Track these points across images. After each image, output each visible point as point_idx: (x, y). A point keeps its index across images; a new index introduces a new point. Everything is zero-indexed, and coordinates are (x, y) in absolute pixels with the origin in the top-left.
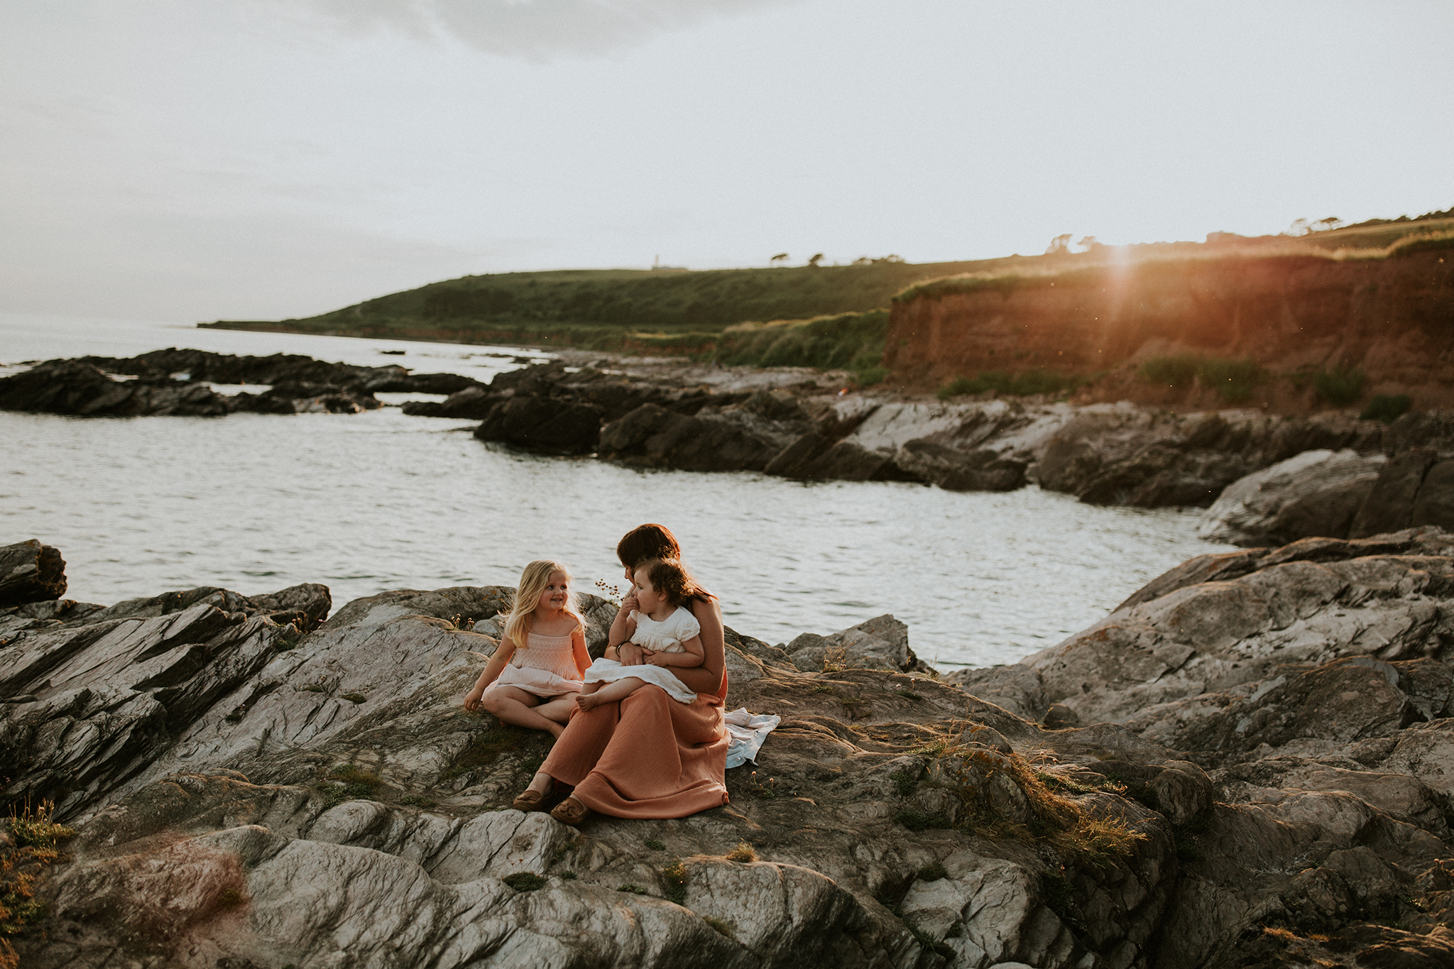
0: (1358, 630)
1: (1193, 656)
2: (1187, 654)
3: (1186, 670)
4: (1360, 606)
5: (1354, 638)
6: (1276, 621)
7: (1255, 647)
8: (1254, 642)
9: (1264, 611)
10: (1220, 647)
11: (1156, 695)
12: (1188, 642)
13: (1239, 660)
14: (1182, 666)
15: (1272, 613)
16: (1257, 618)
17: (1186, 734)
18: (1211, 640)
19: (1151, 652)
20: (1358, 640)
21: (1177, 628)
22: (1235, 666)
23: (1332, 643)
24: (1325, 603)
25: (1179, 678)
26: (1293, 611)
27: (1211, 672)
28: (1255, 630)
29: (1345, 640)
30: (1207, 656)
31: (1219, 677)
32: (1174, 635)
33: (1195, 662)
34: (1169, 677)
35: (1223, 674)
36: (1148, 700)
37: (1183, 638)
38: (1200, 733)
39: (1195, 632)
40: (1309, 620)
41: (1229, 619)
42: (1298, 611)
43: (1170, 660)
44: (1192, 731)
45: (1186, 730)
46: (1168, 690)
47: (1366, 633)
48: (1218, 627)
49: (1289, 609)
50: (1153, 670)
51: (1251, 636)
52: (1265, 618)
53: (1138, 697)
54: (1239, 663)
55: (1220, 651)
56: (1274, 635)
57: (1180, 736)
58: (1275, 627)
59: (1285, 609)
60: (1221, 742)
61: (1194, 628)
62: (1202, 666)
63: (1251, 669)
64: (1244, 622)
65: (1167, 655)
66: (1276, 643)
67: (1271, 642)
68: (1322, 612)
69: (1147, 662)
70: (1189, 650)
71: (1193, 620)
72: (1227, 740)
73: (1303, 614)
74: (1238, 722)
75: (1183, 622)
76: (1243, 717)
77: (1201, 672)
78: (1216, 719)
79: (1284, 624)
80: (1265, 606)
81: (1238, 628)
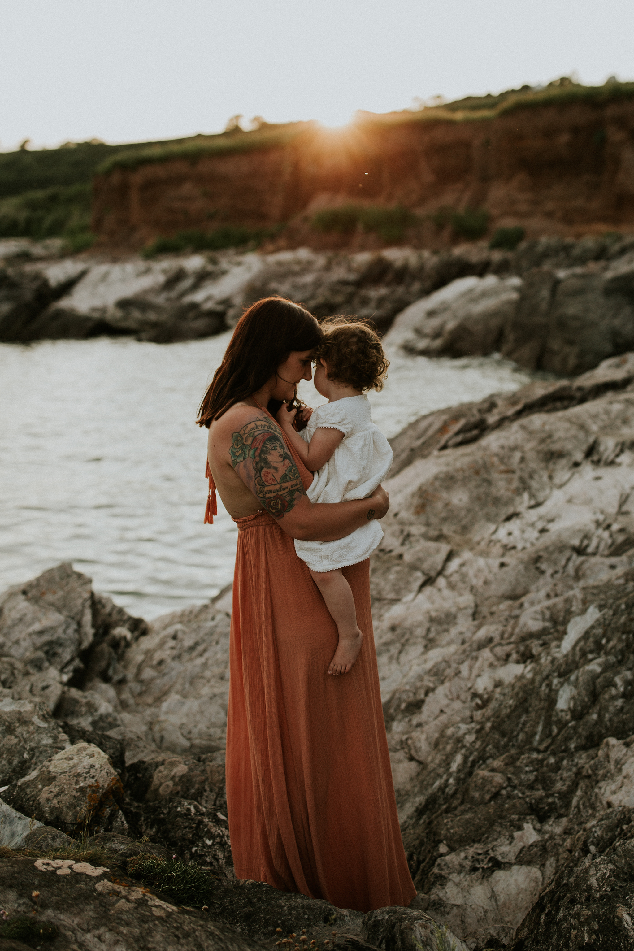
0: (621, 496)
1: (450, 556)
2: (443, 555)
3: (446, 577)
4: (612, 463)
5: (621, 506)
6: (532, 496)
7: (517, 533)
8: (514, 526)
9: (516, 484)
10: (477, 538)
11: (420, 625)
12: (440, 538)
13: (503, 555)
14: (440, 573)
15: (525, 486)
16: (509, 494)
17: (488, 719)
18: (465, 529)
19: (400, 556)
20: (624, 509)
21: (423, 519)
22: (502, 565)
23: (601, 517)
24: (576, 465)
25: (440, 590)
26: (545, 478)
27: (476, 576)
28: (511, 510)
29: (612, 510)
30: (466, 555)
31: (486, 583)
32: (423, 529)
33: (454, 565)
34: (428, 590)
35: (490, 577)
36: (411, 633)
37: (433, 533)
38: (509, 716)
39: (444, 520)
40: (565, 488)
41: (478, 499)
42: (551, 477)
43: (426, 566)
44: (496, 714)
45: (489, 711)
46: (434, 614)
47: (631, 499)
48: (469, 511)
49: (541, 477)
50: (408, 583)
51: (508, 519)
52: (518, 492)
53: (399, 631)
54: (506, 560)
55: (478, 543)
56: (533, 515)
57: (482, 724)
58: (533, 502)
59: (536, 476)
60: (540, 728)
61: (443, 515)
62: (464, 569)
63: (521, 567)
64: (497, 501)
65: (420, 560)
66: (540, 525)
67: (533, 525)
68: (576, 476)
69: (398, 572)
70: (445, 548)
71: (439, 505)
72: (548, 724)
73: (557, 480)
74: (557, 691)
75: (428, 509)
76: (562, 684)
77: (464, 577)
78: (524, 688)
79: (541, 497)
80: (516, 477)
81: (492, 510)
